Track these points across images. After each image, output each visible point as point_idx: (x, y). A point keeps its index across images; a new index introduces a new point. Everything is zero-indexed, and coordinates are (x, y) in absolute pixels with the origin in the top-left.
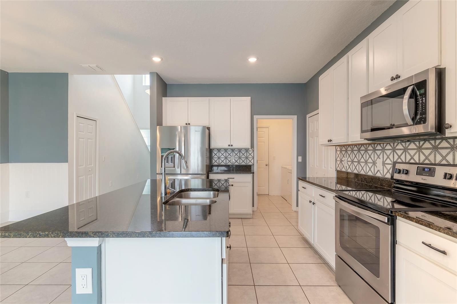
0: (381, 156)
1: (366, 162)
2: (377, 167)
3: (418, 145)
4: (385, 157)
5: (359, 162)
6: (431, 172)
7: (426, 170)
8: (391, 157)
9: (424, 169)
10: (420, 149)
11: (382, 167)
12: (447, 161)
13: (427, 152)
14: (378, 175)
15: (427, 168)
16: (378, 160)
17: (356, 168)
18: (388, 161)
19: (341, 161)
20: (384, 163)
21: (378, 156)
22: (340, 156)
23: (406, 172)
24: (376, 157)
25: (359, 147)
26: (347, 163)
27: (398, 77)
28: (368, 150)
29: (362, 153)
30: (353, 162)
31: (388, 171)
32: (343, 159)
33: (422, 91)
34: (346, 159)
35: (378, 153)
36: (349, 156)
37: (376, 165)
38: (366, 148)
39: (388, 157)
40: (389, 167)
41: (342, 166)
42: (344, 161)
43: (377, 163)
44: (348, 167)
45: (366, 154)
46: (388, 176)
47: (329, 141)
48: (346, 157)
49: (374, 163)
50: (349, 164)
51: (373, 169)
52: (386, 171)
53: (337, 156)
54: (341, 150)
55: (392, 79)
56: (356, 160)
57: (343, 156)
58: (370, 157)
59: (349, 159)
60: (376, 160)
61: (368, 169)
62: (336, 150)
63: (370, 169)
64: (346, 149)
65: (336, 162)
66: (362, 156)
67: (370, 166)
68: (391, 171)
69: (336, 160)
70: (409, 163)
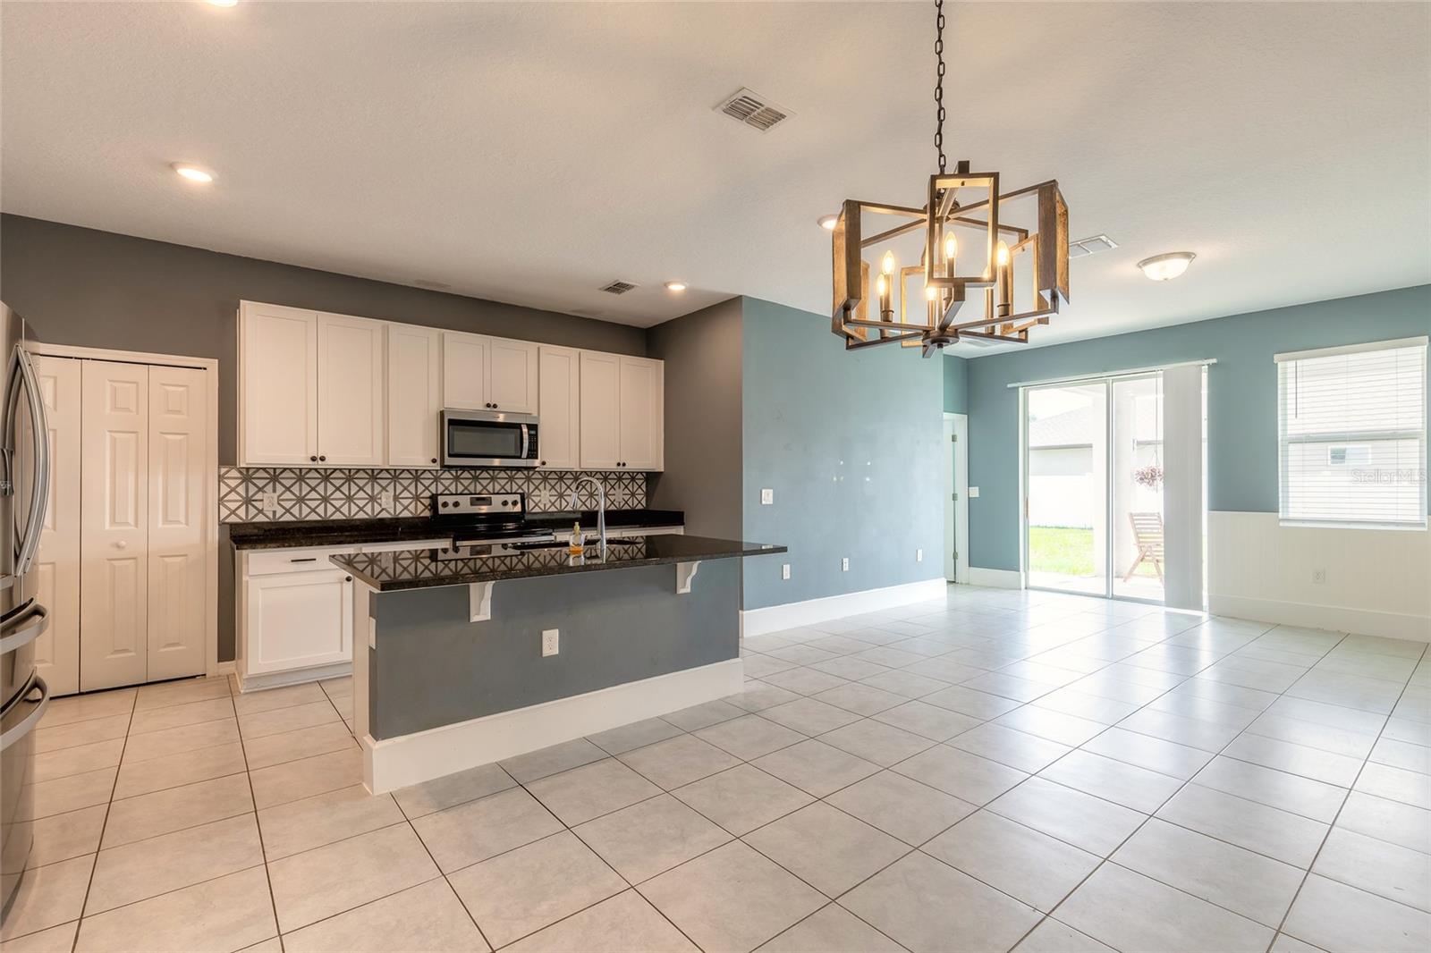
0: (391, 488)
1: (350, 499)
2: (380, 505)
3: (451, 474)
4: (399, 488)
5: (325, 499)
6: (488, 501)
7: (481, 499)
8: (412, 488)
9: (479, 499)
10: (457, 479)
11: (393, 503)
12: (487, 490)
13: (466, 483)
14: (384, 515)
16: (384, 493)
17: (313, 510)
18: (406, 494)
19: (248, 501)
20: (396, 498)
21: (384, 489)
22: (241, 490)
23: (456, 504)
24: (377, 489)
25: (326, 473)
26: (279, 504)
27: (495, 406)
28: (356, 478)
29: (338, 483)
30: (301, 500)
31: (406, 508)
32: (259, 496)
33: (533, 432)
34: (276, 495)
35: (384, 483)
36: (288, 489)
37: (379, 501)
38: (350, 475)
39: (405, 488)
40: (406, 502)
41: (252, 511)
42: (262, 500)
43: (380, 498)
44: (280, 511)
45: (349, 485)
46: (406, 514)
47: (314, 459)
48: (274, 491)
49: (372, 499)
50: (288, 505)
51: (368, 509)
52: (399, 508)
53: (224, 490)
54: (248, 475)
55: (488, 405)
56: (313, 495)
57: (261, 489)
58: (361, 489)
59: (288, 495)
60: (378, 494)
61: (354, 509)
62: (219, 476)
63: (361, 509)
64: (274, 475)
65: (219, 504)
66: (338, 489)
67: (362, 503)
68: (412, 508)
69: (221, 500)
70: (461, 494)
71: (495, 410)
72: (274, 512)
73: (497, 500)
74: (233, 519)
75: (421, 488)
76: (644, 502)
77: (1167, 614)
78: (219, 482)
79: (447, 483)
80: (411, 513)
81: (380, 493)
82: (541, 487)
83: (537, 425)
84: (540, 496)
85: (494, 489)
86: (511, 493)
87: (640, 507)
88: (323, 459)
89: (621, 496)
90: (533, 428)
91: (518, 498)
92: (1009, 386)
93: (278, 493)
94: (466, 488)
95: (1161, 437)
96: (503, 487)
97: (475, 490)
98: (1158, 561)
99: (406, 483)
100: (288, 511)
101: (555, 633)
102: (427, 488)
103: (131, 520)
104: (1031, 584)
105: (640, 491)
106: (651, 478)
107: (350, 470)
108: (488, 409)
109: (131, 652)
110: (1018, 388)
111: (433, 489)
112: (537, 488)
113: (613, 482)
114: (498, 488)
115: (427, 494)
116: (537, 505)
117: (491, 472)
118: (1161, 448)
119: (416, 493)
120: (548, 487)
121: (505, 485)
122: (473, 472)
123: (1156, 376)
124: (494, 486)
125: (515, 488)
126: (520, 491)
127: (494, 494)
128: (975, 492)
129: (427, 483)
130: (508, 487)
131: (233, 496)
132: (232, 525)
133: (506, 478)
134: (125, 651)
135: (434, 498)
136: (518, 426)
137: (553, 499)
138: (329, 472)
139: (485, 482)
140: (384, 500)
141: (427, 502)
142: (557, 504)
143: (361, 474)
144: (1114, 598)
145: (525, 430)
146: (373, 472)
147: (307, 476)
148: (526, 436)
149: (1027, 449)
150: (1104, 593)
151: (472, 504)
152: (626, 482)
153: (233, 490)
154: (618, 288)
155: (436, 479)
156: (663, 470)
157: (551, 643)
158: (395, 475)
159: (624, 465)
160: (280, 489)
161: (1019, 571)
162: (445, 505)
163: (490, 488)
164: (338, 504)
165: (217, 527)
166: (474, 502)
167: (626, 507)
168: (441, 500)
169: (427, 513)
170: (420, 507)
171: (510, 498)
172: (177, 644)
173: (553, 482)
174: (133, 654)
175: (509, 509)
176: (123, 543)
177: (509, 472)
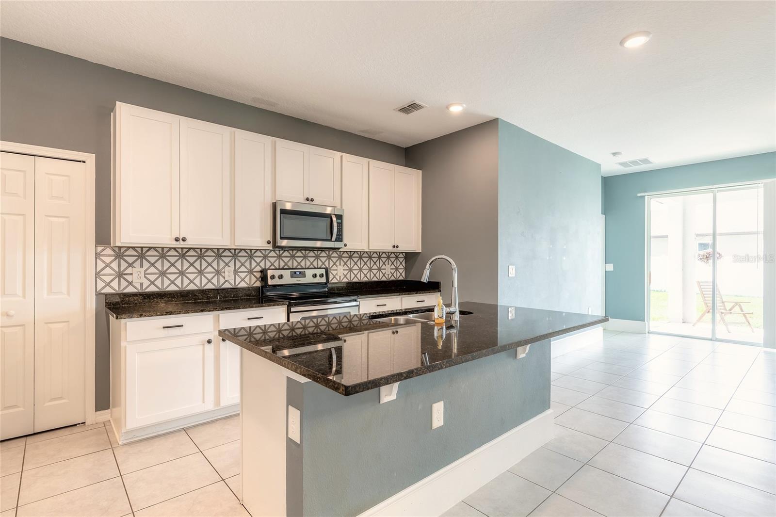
0: (232, 264)
1: (201, 272)
2: (224, 278)
3: (278, 253)
4: (238, 264)
5: (182, 273)
6: (303, 275)
7: (297, 273)
8: (247, 264)
9: (295, 273)
10: (280, 257)
11: (233, 275)
12: (301, 266)
13: (286, 260)
14: (227, 286)
15: (297, 272)
16: (227, 268)
17: (173, 282)
18: (243, 269)
19: (120, 275)
20: (236, 272)
21: (227, 264)
22: (115, 265)
23: (281, 277)
24: (222, 264)
25: (182, 251)
26: (145, 277)
27: (312, 200)
28: (205, 256)
29: (192, 260)
30: (163, 274)
31: (243, 280)
32: (129, 271)
33: (339, 221)
34: (143, 270)
35: (227, 260)
36: (153, 265)
37: (223, 274)
38: (201, 253)
39: (243, 264)
40: (243, 275)
41: (124, 284)
42: (132, 274)
43: (224, 272)
44: (146, 283)
45: (201, 261)
46: (243, 285)
47: (177, 240)
48: (142, 266)
49: (218, 272)
50: (152, 278)
51: (215, 281)
52: (238, 280)
53: (101, 265)
54: (120, 253)
55: (307, 199)
56: (173, 270)
57: (130, 265)
58: (210, 264)
59: (152, 270)
60: (222, 269)
61: (204, 281)
62: (96, 253)
63: (209, 281)
64: (142, 253)
65: (96, 277)
66: (192, 265)
67: (209, 276)
68: (247, 279)
69: (98, 274)
70: (283, 269)
71: (312, 203)
72: (142, 284)
73: (309, 273)
74: (108, 290)
75: (254, 264)
76: (403, 274)
77: (765, 352)
78: (96, 258)
79: (272, 260)
80: (247, 284)
81: (224, 268)
82: (338, 263)
83: (342, 215)
84: (337, 270)
85: (305, 265)
86: (318, 268)
87: (401, 278)
88: (184, 240)
89: (389, 270)
90: (340, 217)
91: (323, 271)
92: (639, 195)
93: (145, 267)
94: (286, 264)
95: (761, 229)
96: (312, 264)
97: (293, 266)
98: (722, 313)
99: (243, 260)
100: (152, 283)
101: (441, 404)
102: (258, 264)
103: (19, 292)
104: (652, 329)
105: (401, 267)
106: (410, 257)
107: (201, 249)
108: (307, 202)
109: (19, 407)
110: (645, 196)
111: (262, 264)
112: (335, 264)
113: (384, 260)
114: (308, 264)
115: (258, 269)
116: (334, 277)
117: (303, 252)
118: (761, 236)
119: (251, 268)
120: (342, 263)
121: (313, 261)
122: (291, 252)
123: (758, 187)
124: (305, 262)
125: (320, 264)
126: (323, 266)
127: (305, 268)
128: (610, 267)
129: (258, 260)
130: (315, 264)
131: (108, 270)
132: (106, 295)
133: (314, 257)
134: (15, 406)
135: (264, 272)
136: (329, 216)
137: (346, 272)
138: (185, 250)
139: (299, 260)
140: (227, 273)
141: (258, 275)
142: (348, 276)
143: (210, 253)
144: (717, 340)
145: (334, 219)
146: (218, 251)
147: (168, 254)
148: (335, 224)
149: (650, 238)
150: (710, 337)
151: (292, 277)
152: (393, 260)
153: (108, 265)
154: (410, 108)
155: (265, 257)
156: (421, 251)
157: (438, 415)
158: (235, 253)
159: (397, 247)
160: (146, 264)
161: (644, 321)
162: (273, 277)
163: (303, 264)
164: (191, 277)
165: (95, 297)
166: (293, 275)
167: (393, 278)
168: (270, 273)
169: (258, 284)
170: (254, 279)
171: (318, 272)
172: (61, 398)
173: (345, 260)
174: (22, 409)
175: (318, 280)
176: (12, 312)
177: (316, 252)
